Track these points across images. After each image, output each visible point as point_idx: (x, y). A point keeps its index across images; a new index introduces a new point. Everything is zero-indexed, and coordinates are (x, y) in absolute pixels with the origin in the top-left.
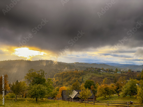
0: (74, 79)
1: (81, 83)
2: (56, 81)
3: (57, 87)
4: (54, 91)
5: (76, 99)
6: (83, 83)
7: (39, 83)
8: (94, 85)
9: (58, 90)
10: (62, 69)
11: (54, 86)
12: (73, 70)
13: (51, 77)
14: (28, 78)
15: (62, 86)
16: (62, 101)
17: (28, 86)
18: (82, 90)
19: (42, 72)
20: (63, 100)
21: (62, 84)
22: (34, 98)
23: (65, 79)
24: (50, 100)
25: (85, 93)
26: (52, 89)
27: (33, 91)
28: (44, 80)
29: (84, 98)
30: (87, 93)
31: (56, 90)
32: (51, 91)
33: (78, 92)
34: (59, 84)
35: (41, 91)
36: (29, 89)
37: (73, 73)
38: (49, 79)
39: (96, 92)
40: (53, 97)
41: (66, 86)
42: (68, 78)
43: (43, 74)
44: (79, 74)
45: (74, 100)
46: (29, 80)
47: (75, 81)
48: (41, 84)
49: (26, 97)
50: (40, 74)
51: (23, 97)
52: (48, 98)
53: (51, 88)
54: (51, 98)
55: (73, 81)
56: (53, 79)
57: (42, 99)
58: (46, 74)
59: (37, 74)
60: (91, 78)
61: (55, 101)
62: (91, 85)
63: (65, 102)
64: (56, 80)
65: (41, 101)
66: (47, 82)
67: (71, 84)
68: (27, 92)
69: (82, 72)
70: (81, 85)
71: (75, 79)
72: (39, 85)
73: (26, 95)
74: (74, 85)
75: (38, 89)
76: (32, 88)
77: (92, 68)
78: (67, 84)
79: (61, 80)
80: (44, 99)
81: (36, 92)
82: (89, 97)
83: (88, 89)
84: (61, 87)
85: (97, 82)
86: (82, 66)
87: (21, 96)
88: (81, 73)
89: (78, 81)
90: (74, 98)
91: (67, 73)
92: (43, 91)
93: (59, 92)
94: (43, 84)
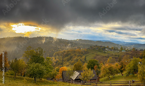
0: (76, 58)
1: (84, 62)
2: (55, 61)
3: (57, 67)
4: (53, 72)
5: (78, 80)
6: (86, 63)
7: (37, 62)
8: (98, 65)
9: (58, 70)
10: (62, 47)
11: (54, 66)
12: (75, 48)
13: (50, 56)
14: (26, 56)
15: (63, 66)
16: (63, 83)
17: (27, 64)
18: (83, 71)
19: (41, 50)
20: (63, 81)
21: (62, 64)
22: (32, 78)
23: (66, 58)
24: (49, 81)
25: (87, 74)
26: (52, 69)
27: (32, 70)
28: (43, 59)
29: (86, 80)
30: (89, 74)
31: (56, 71)
32: (50, 71)
33: (79, 73)
34: (59, 64)
35: (40, 71)
36: (27, 68)
37: (75, 52)
38: (48, 57)
39: (100, 72)
40: (53, 78)
41: (67, 66)
42: (69, 57)
43: (41, 52)
44: (82, 53)
45: (75, 81)
46: (27, 59)
47: (77, 60)
48: (40, 63)
49: (24, 76)
50: (38, 53)
51: (21, 75)
52: (47, 78)
53: (50, 68)
54: (51, 79)
55: (75, 61)
56: (53, 59)
57: (41, 80)
58: (44, 52)
59: (35, 52)
60: (95, 58)
61: (55, 82)
62: (95, 65)
63: (65, 84)
64: (55, 59)
65: (40, 82)
66: (45, 61)
67: (72, 64)
68: (26, 70)
69: (86, 50)
70: (84, 65)
71: (78, 58)
72: (37, 64)
73: (25, 74)
74: (76, 65)
75: (36, 68)
76: (30, 67)
77: (96, 46)
78: (68, 64)
79: (61, 60)
80: (43, 79)
81: (34, 71)
82: (91, 78)
83: (90, 69)
84: (62, 68)
85: (101, 61)
86: (86, 44)
87: (20, 74)
88: (84, 51)
89: (81, 60)
90: (75, 80)
91: (68, 52)
92: (41, 71)
93: (59, 72)
94: (41, 64)
